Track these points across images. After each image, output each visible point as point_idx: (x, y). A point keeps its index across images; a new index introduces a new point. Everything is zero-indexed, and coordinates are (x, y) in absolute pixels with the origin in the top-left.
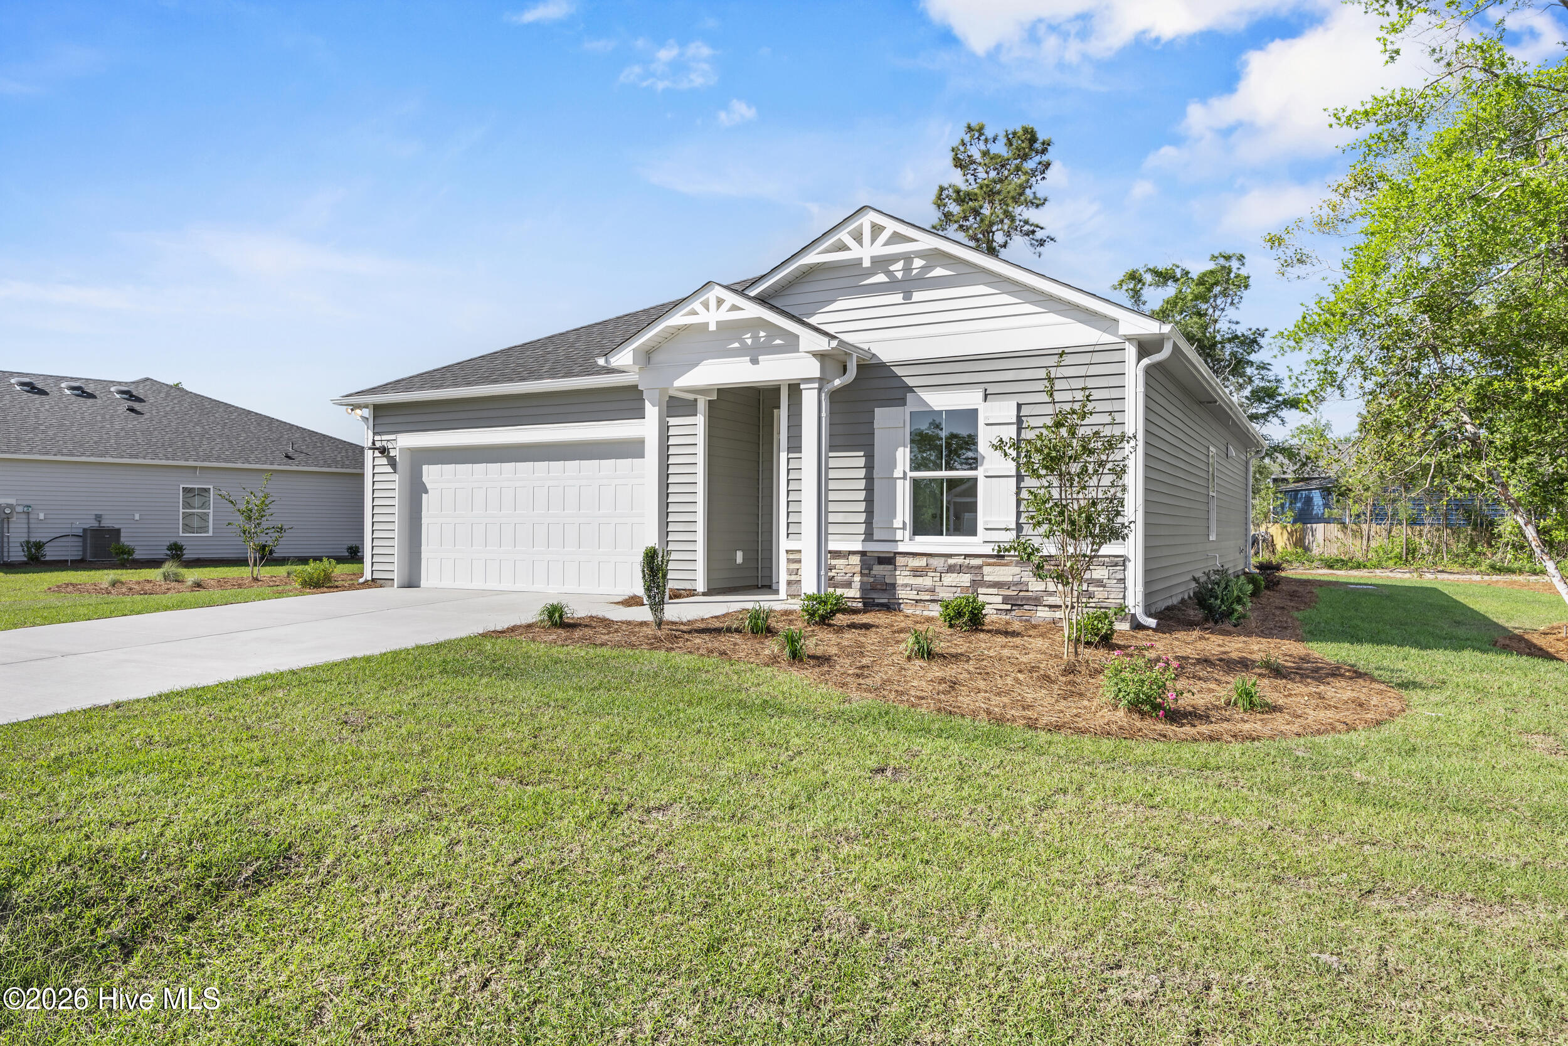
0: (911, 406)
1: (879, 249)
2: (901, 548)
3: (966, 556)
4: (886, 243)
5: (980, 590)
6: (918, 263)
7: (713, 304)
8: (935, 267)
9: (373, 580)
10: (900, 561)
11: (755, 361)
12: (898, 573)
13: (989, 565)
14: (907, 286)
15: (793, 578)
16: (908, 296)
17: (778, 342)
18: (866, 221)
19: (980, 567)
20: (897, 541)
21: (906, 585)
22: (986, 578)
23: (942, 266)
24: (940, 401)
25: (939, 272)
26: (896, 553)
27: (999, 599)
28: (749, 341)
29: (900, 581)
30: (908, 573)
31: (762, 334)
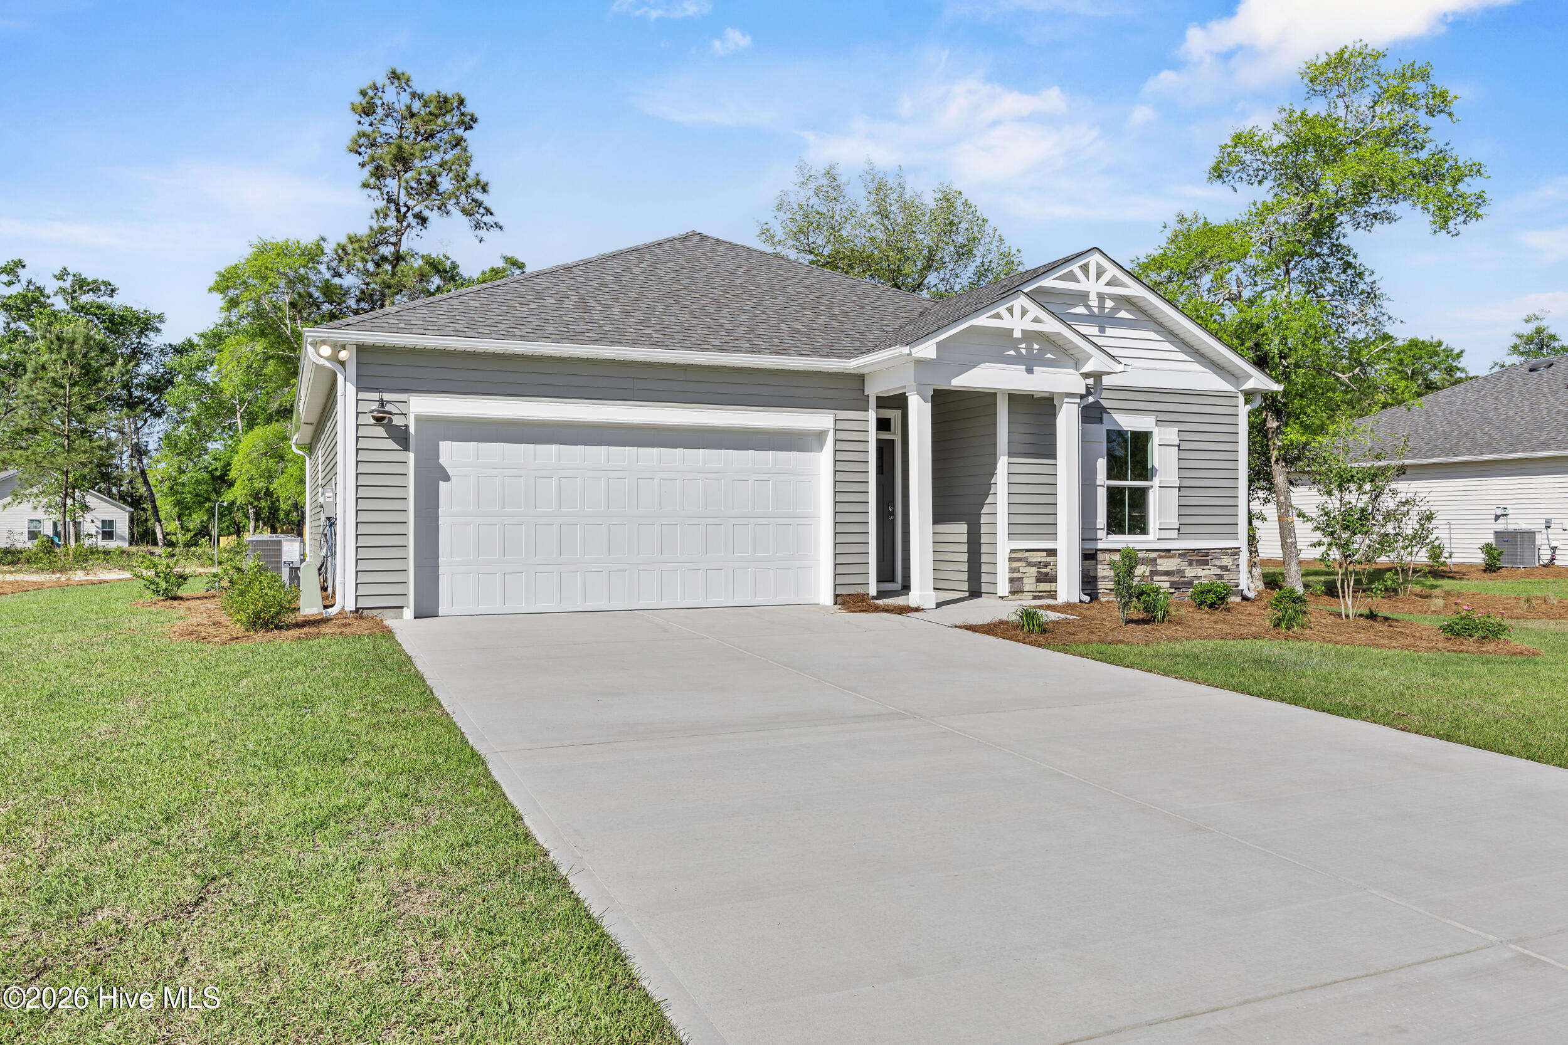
0: (1107, 425)
1: (1100, 287)
2: (1100, 545)
3: (1147, 551)
4: (1108, 284)
5: (1155, 578)
6: (1109, 304)
7: (1017, 311)
8: (1119, 310)
9: (357, 610)
10: (1100, 556)
11: (1030, 371)
12: (1099, 567)
13: (1161, 557)
14: (1103, 320)
15: (1016, 575)
16: (1102, 330)
17: (1049, 356)
18: (1094, 259)
19: (1155, 560)
20: (1097, 540)
21: (1105, 577)
22: (1159, 568)
23: (1127, 310)
24: (1129, 423)
25: (1123, 314)
26: (1097, 550)
27: (1167, 585)
28: (1024, 352)
29: (1100, 574)
30: (1107, 567)
31: (1036, 346)
